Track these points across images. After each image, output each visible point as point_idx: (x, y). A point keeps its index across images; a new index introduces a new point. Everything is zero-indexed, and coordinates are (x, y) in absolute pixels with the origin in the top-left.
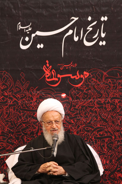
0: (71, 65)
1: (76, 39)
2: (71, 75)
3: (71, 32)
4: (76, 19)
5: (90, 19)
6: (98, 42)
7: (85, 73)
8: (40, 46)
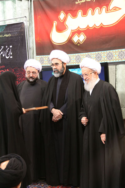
0: (3, 67)
1: (4, 56)
2: (3, 71)
3: (2, 53)
4: (3, 47)
5: (7, 47)
6: (10, 57)
7: (7, 70)
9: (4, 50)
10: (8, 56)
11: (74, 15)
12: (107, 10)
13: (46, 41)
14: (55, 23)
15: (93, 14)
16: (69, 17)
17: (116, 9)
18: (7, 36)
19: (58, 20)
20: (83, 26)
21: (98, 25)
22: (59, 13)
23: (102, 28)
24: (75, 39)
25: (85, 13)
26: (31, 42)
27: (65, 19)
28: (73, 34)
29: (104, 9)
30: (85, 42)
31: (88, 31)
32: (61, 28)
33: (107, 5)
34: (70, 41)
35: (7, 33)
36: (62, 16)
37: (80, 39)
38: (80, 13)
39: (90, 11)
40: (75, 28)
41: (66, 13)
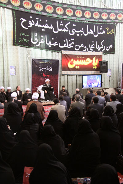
0: (47, 74)
8: (43, 71)
9: (49, 68)
10: (50, 70)
11: (76, 60)
12: (85, 61)
13: (66, 67)
14: (70, 62)
15: (82, 61)
16: (75, 60)
17: (87, 61)
18: (50, 63)
19: (71, 61)
20: (79, 64)
21: (83, 64)
22: (71, 59)
23: (84, 65)
24: (76, 67)
25: (79, 61)
26: (60, 66)
27: (73, 61)
28: (76, 66)
29: (84, 60)
30: (79, 68)
31: (80, 66)
32: (72, 64)
33: (85, 60)
34: (75, 68)
35: (51, 62)
36: (72, 60)
37: (78, 67)
38: (78, 60)
39: (81, 60)
40: (76, 64)
41: (74, 60)
